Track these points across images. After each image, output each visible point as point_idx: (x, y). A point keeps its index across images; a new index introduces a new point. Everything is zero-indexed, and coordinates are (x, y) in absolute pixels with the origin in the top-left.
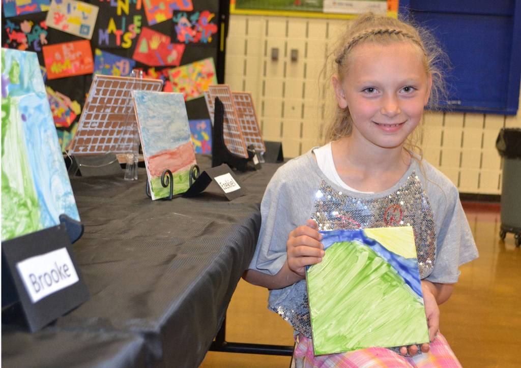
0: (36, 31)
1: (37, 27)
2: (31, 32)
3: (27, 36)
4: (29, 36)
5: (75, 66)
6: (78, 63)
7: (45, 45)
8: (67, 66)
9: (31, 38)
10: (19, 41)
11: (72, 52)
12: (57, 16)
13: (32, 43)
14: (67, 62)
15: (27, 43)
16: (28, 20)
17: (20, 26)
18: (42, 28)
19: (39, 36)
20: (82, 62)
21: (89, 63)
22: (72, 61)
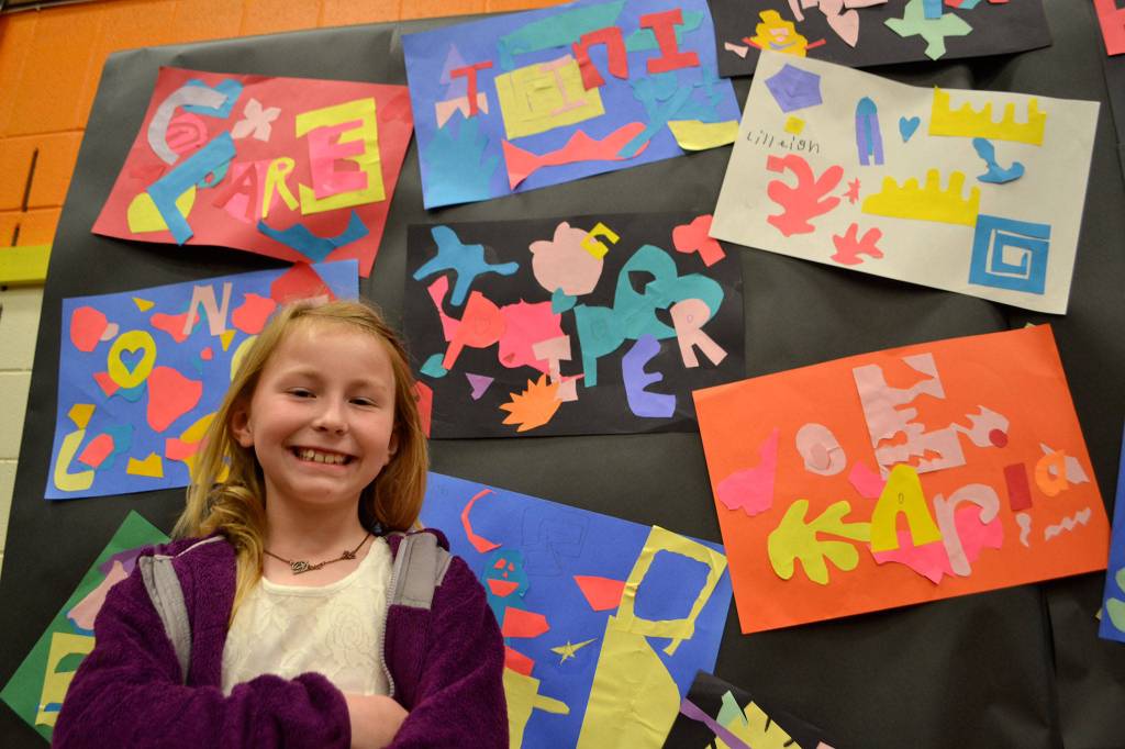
0: (641, 280)
1: (648, 257)
2: (603, 295)
3: (568, 324)
4: (583, 315)
5: (967, 512)
6: (988, 501)
7: (708, 374)
8: (902, 523)
9: (600, 333)
10: (509, 359)
11: (932, 414)
12: (790, 179)
13: (610, 367)
14: (901, 490)
15: (571, 367)
16: (584, 222)
17: (526, 261)
18: (688, 264)
19: (664, 316)
20: (1018, 489)
21: (1068, 502)
22: (935, 484)
